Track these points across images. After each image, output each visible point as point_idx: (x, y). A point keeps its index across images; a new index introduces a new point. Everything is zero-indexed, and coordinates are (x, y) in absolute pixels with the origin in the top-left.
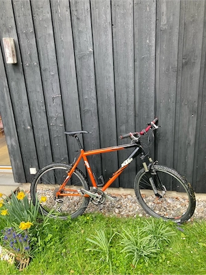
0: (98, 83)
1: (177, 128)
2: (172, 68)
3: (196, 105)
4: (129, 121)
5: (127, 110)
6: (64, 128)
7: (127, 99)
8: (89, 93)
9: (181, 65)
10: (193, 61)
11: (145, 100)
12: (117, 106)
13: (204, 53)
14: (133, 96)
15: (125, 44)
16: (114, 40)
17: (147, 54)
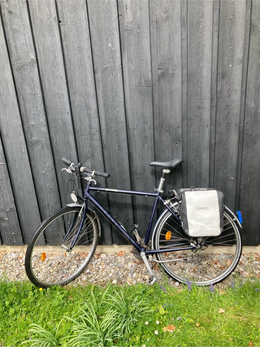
0: (47, 103)
2: (145, 81)
3: (180, 131)
4: (95, 155)
5: (91, 139)
6: (6, 167)
7: (90, 124)
8: (37, 117)
9: (156, 77)
10: (171, 72)
11: (114, 127)
12: (77, 135)
13: (185, 61)
14: (97, 120)
15: (80, 49)
16: (64, 43)
17: (110, 62)
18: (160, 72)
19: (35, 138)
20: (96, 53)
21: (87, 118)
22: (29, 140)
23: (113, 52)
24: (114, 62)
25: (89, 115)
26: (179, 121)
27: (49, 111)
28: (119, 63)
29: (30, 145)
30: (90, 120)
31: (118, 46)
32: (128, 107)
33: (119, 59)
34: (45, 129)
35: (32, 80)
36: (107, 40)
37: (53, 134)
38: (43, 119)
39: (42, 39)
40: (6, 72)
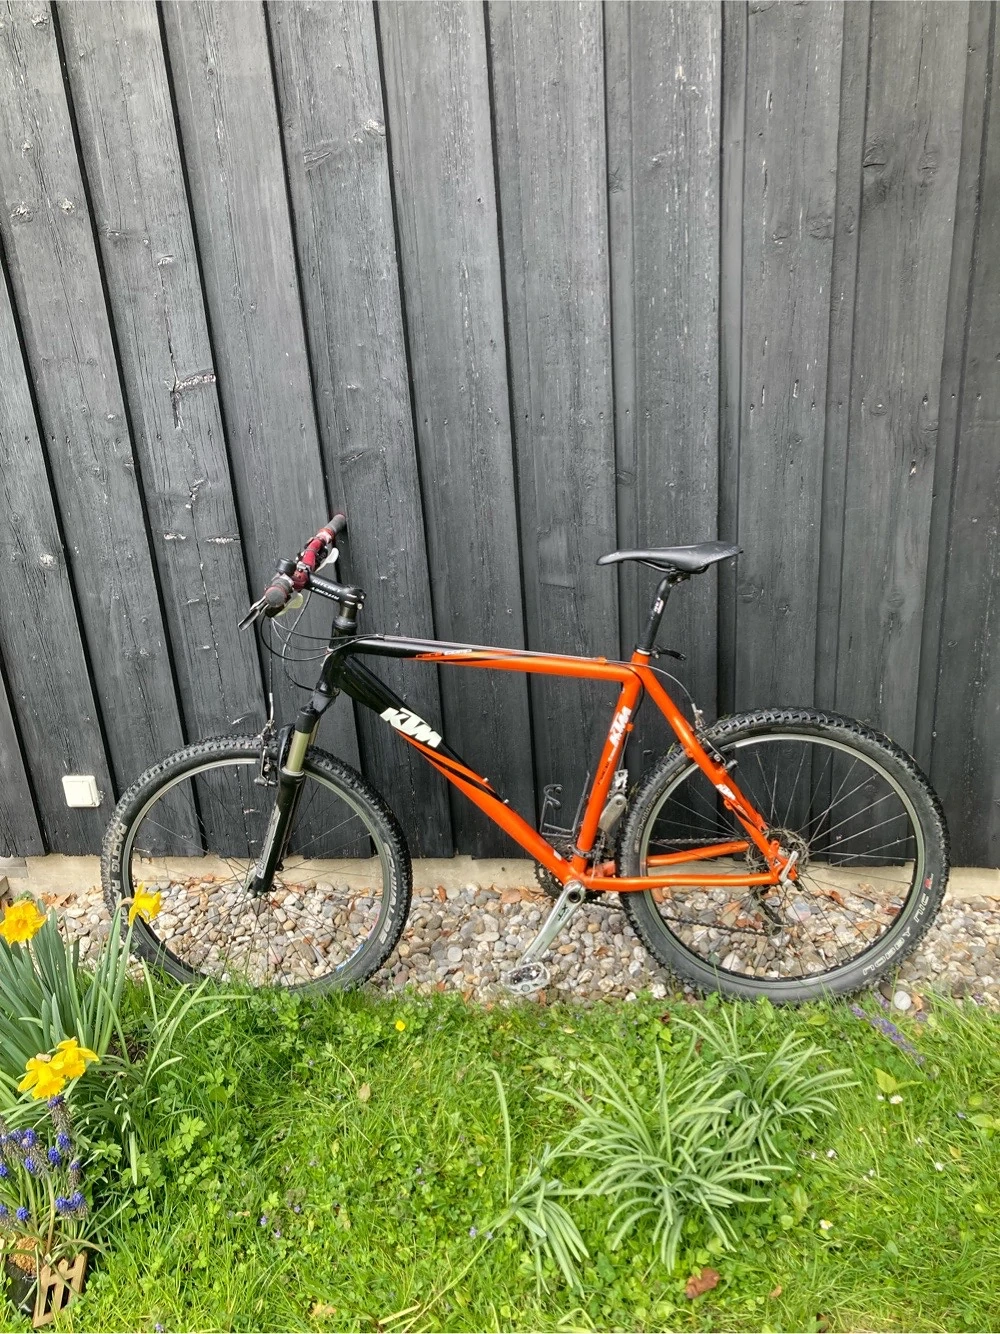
0: (415, 308)
1: (834, 537)
2: (807, 218)
3: (934, 412)
4: (588, 508)
5: (577, 447)
6: (237, 555)
7: (576, 388)
8: (370, 362)
9: (852, 201)
10: (918, 178)
11: (669, 397)
12: (521, 430)
13: (976, 134)
14: (606, 371)
15: (561, 88)
16: (497, 66)
17: (675, 142)
18: (870, 178)
19: (358, 444)
20: (620, 106)
21: (564, 366)
22: (335, 451)
23: (690, 101)
24: (691, 143)
25: (575, 353)
26: (930, 374)
27: (419, 338)
28: (712, 145)
29: (336, 468)
30: (577, 373)
31: (711, 75)
32: (732, 318)
33: (710, 131)
34: (399, 409)
35: (365, 216)
36: (670, 51)
37: (427, 429)
38: (393, 370)
39: (414, 53)
40: (264, 184)
